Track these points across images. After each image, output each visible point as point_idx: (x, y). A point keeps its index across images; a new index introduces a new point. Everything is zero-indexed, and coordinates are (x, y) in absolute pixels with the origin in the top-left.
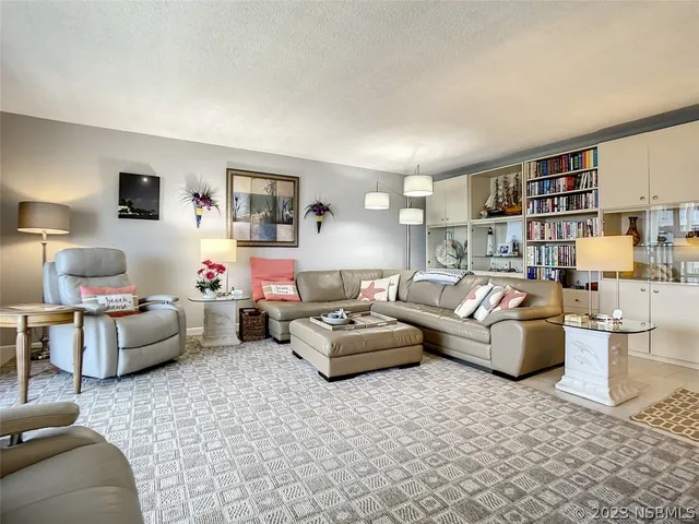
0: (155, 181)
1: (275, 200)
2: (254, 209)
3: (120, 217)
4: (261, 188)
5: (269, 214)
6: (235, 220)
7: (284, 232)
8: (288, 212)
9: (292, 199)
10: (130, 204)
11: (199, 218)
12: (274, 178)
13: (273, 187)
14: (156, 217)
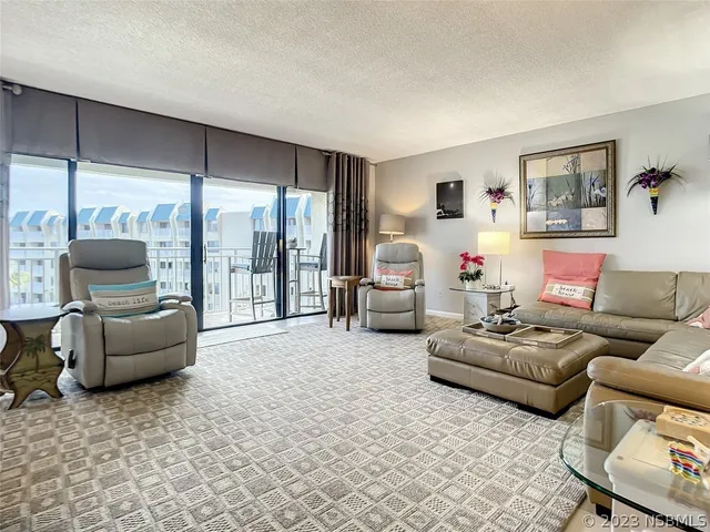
0: (460, 184)
1: (578, 179)
2: (551, 194)
3: (438, 218)
4: (560, 167)
5: (570, 197)
6: (528, 209)
7: (593, 218)
8: (597, 191)
9: (606, 172)
10: (443, 207)
11: (494, 211)
12: (576, 150)
13: (575, 163)
14: (461, 216)
